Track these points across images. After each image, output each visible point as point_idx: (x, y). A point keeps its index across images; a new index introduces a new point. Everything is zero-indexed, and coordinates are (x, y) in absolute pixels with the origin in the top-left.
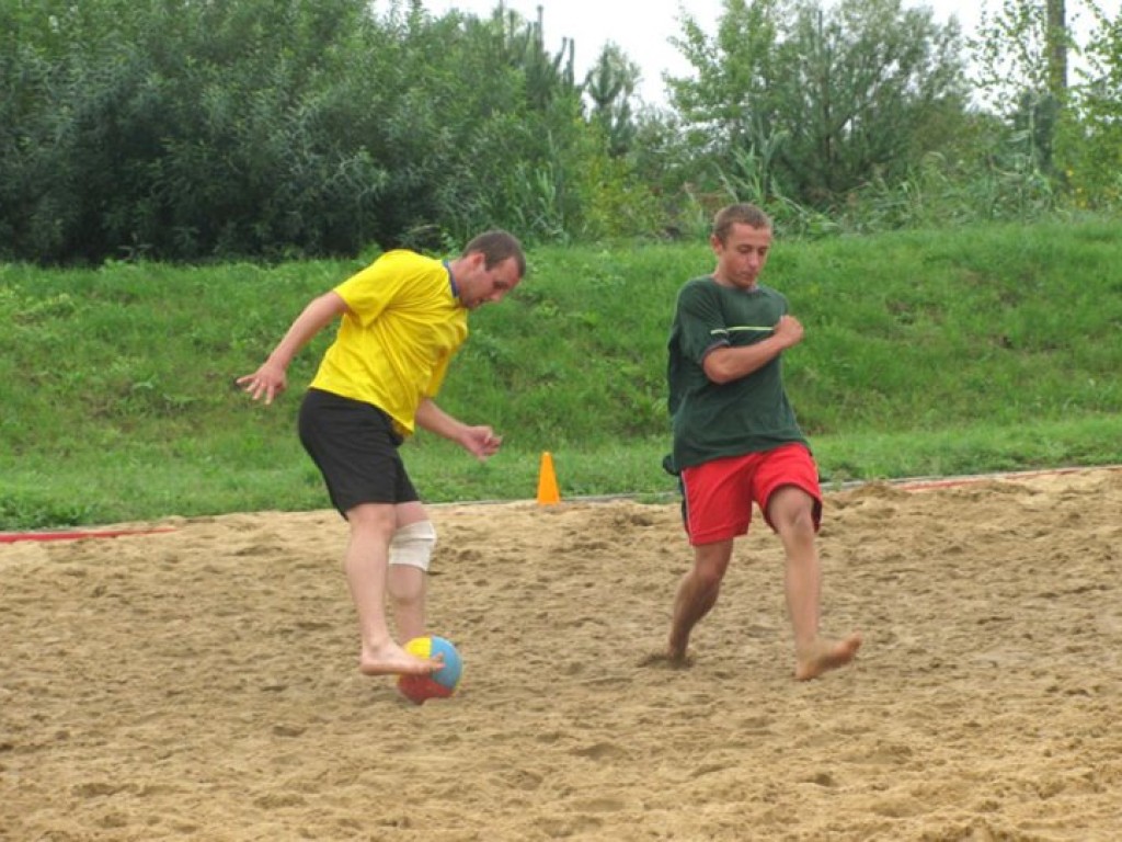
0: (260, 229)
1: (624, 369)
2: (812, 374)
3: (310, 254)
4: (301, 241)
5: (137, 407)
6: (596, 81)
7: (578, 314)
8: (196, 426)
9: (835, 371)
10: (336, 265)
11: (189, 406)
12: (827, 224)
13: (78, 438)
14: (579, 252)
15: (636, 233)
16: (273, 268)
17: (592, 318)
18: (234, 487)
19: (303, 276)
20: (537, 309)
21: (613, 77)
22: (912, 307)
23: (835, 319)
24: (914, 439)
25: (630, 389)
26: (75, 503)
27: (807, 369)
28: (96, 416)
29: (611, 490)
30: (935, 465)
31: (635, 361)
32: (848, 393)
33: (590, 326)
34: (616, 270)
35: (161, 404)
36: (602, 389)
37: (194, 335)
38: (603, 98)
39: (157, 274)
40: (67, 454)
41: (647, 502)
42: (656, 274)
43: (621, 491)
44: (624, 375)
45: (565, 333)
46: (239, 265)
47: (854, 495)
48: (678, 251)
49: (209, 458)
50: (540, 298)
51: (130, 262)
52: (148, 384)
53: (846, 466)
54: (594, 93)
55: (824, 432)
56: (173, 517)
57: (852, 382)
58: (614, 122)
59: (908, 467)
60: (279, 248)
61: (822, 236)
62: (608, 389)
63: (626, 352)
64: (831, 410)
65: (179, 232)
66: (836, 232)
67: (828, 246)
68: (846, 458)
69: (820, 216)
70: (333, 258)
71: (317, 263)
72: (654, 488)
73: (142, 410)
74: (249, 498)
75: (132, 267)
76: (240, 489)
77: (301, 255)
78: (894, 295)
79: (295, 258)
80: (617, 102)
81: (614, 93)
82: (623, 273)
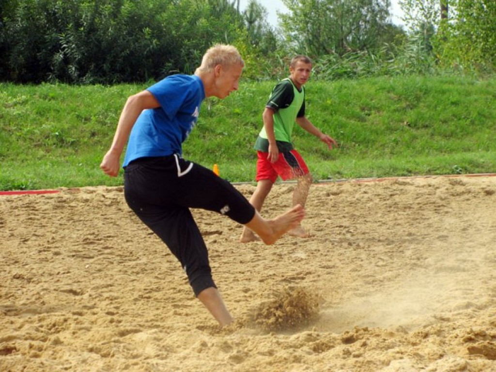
0: (105, 67)
1: (251, 132)
5: (52, 142)
6: (248, 15)
8: (76, 151)
9: (337, 134)
11: (73, 143)
13: (27, 155)
16: (110, 87)
17: (239, 110)
18: (89, 176)
19: (122, 91)
20: (217, 106)
21: (255, 12)
22: (370, 110)
23: (338, 113)
24: (367, 162)
26: (23, 181)
28: (35, 146)
29: (243, 181)
30: (375, 173)
32: (342, 143)
33: (238, 114)
34: (250, 91)
35: (62, 141)
36: (242, 139)
37: (77, 113)
38: (251, 22)
39: (62, 89)
40: (23, 161)
43: (246, 181)
44: (251, 134)
45: (228, 116)
46: (96, 86)
49: (81, 164)
51: (51, 84)
52: (57, 133)
53: (339, 173)
54: (247, 19)
55: (332, 159)
56: (63, 188)
57: (344, 139)
58: (255, 31)
59: (363, 174)
62: (245, 139)
63: (252, 124)
64: (335, 150)
68: (339, 169)
73: (54, 144)
74: (94, 180)
75: (53, 86)
76: (91, 177)
78: (363, 104)
80: (256, 23)
81: (255, 20)
82: (253, 92)
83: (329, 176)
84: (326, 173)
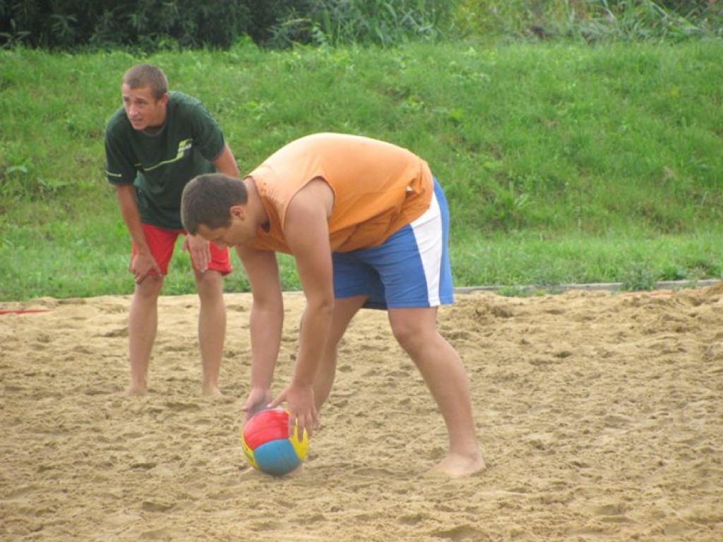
0: (136, 19)
1: (488, 164)
2: (671, 173)
3: (183, 45)
4: (176, 32)
5: (11, 190)
7: (443, 110)
8: (69, 210)
9: (694, 171)
10: (208, 56)
11: (62, 190)
12: (689, 28)
14: (445, 49)
15: (501, 32)
16: (147, 57)
17: (457, 114)
18: (105, 271)
19: (176, 66)
20: (404, 104)
23: (695, 121)
25: (493, 184)
27: (666, 168)
29: (472, 282)
31: (499, 157)
32: (706, 193)
33: (455, 122)
34: (482, 68)
35: (35, 188)
36: (465, 183)
37: (68, 121)
39: (33, 61)
41: (508, 294)
42: (521, 72)
43: (483, 282)
44: (488, 170)
45: (431, 128)
46: (114, 54)
47: (709, 292)
48: (543, 50)
49: (80, 242)
50: (407, 93)
51: (8, 48)
52: (23, 169)
53: (703, 265)
55: (681, 230)
56: (45, 298)
57: (709, 182)
60: (153, 38)
61: (683, 39)
62: (472, 184)
63: (490, 148)
64: (689, 208)
65: (58, 20)
66: (698, 35)
67: (690, 49)
68: (703, 257)
69: (681, 19)
70: (206, 50)
71: (189, 54)
72: (514, 280)
73: (16, 193)
74: (120, 281)
75: (9, 53)
76: (111, 273)
77: (175, 44)
79: (169, 48)
82: (489, 71)
83: (679, 273)
84: (672, 265)
